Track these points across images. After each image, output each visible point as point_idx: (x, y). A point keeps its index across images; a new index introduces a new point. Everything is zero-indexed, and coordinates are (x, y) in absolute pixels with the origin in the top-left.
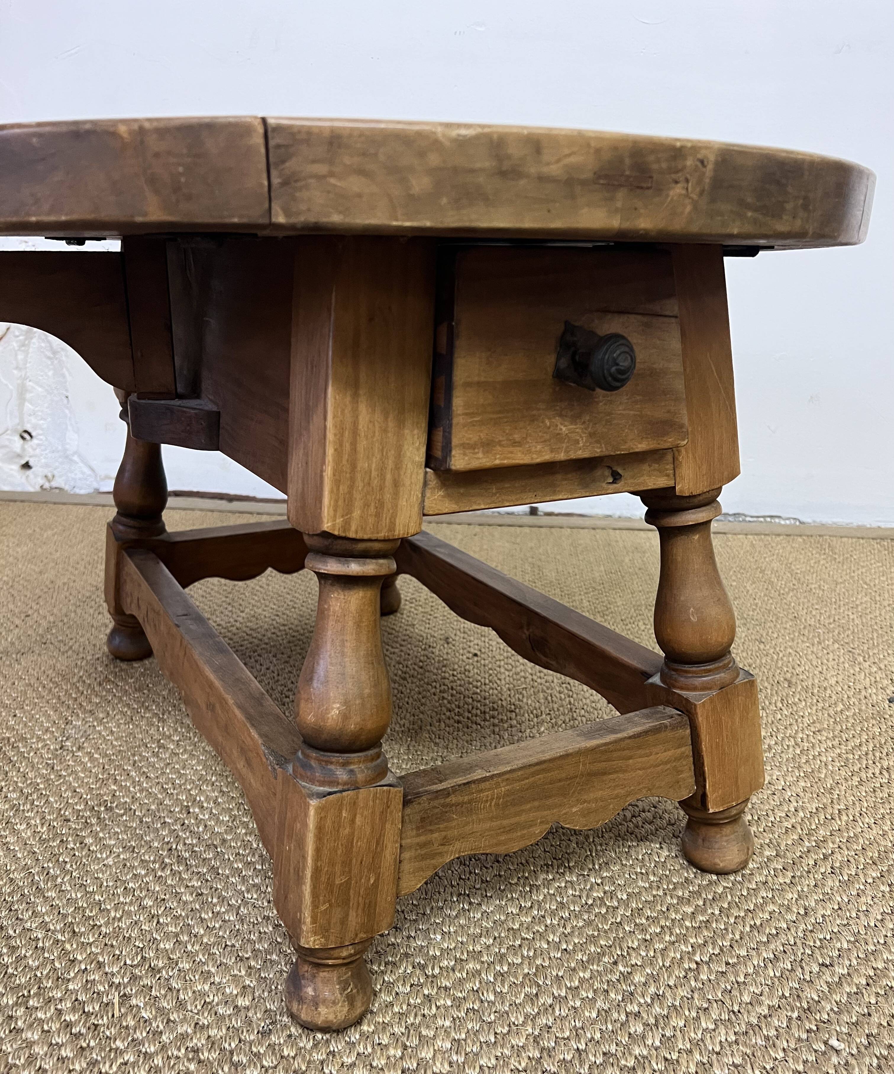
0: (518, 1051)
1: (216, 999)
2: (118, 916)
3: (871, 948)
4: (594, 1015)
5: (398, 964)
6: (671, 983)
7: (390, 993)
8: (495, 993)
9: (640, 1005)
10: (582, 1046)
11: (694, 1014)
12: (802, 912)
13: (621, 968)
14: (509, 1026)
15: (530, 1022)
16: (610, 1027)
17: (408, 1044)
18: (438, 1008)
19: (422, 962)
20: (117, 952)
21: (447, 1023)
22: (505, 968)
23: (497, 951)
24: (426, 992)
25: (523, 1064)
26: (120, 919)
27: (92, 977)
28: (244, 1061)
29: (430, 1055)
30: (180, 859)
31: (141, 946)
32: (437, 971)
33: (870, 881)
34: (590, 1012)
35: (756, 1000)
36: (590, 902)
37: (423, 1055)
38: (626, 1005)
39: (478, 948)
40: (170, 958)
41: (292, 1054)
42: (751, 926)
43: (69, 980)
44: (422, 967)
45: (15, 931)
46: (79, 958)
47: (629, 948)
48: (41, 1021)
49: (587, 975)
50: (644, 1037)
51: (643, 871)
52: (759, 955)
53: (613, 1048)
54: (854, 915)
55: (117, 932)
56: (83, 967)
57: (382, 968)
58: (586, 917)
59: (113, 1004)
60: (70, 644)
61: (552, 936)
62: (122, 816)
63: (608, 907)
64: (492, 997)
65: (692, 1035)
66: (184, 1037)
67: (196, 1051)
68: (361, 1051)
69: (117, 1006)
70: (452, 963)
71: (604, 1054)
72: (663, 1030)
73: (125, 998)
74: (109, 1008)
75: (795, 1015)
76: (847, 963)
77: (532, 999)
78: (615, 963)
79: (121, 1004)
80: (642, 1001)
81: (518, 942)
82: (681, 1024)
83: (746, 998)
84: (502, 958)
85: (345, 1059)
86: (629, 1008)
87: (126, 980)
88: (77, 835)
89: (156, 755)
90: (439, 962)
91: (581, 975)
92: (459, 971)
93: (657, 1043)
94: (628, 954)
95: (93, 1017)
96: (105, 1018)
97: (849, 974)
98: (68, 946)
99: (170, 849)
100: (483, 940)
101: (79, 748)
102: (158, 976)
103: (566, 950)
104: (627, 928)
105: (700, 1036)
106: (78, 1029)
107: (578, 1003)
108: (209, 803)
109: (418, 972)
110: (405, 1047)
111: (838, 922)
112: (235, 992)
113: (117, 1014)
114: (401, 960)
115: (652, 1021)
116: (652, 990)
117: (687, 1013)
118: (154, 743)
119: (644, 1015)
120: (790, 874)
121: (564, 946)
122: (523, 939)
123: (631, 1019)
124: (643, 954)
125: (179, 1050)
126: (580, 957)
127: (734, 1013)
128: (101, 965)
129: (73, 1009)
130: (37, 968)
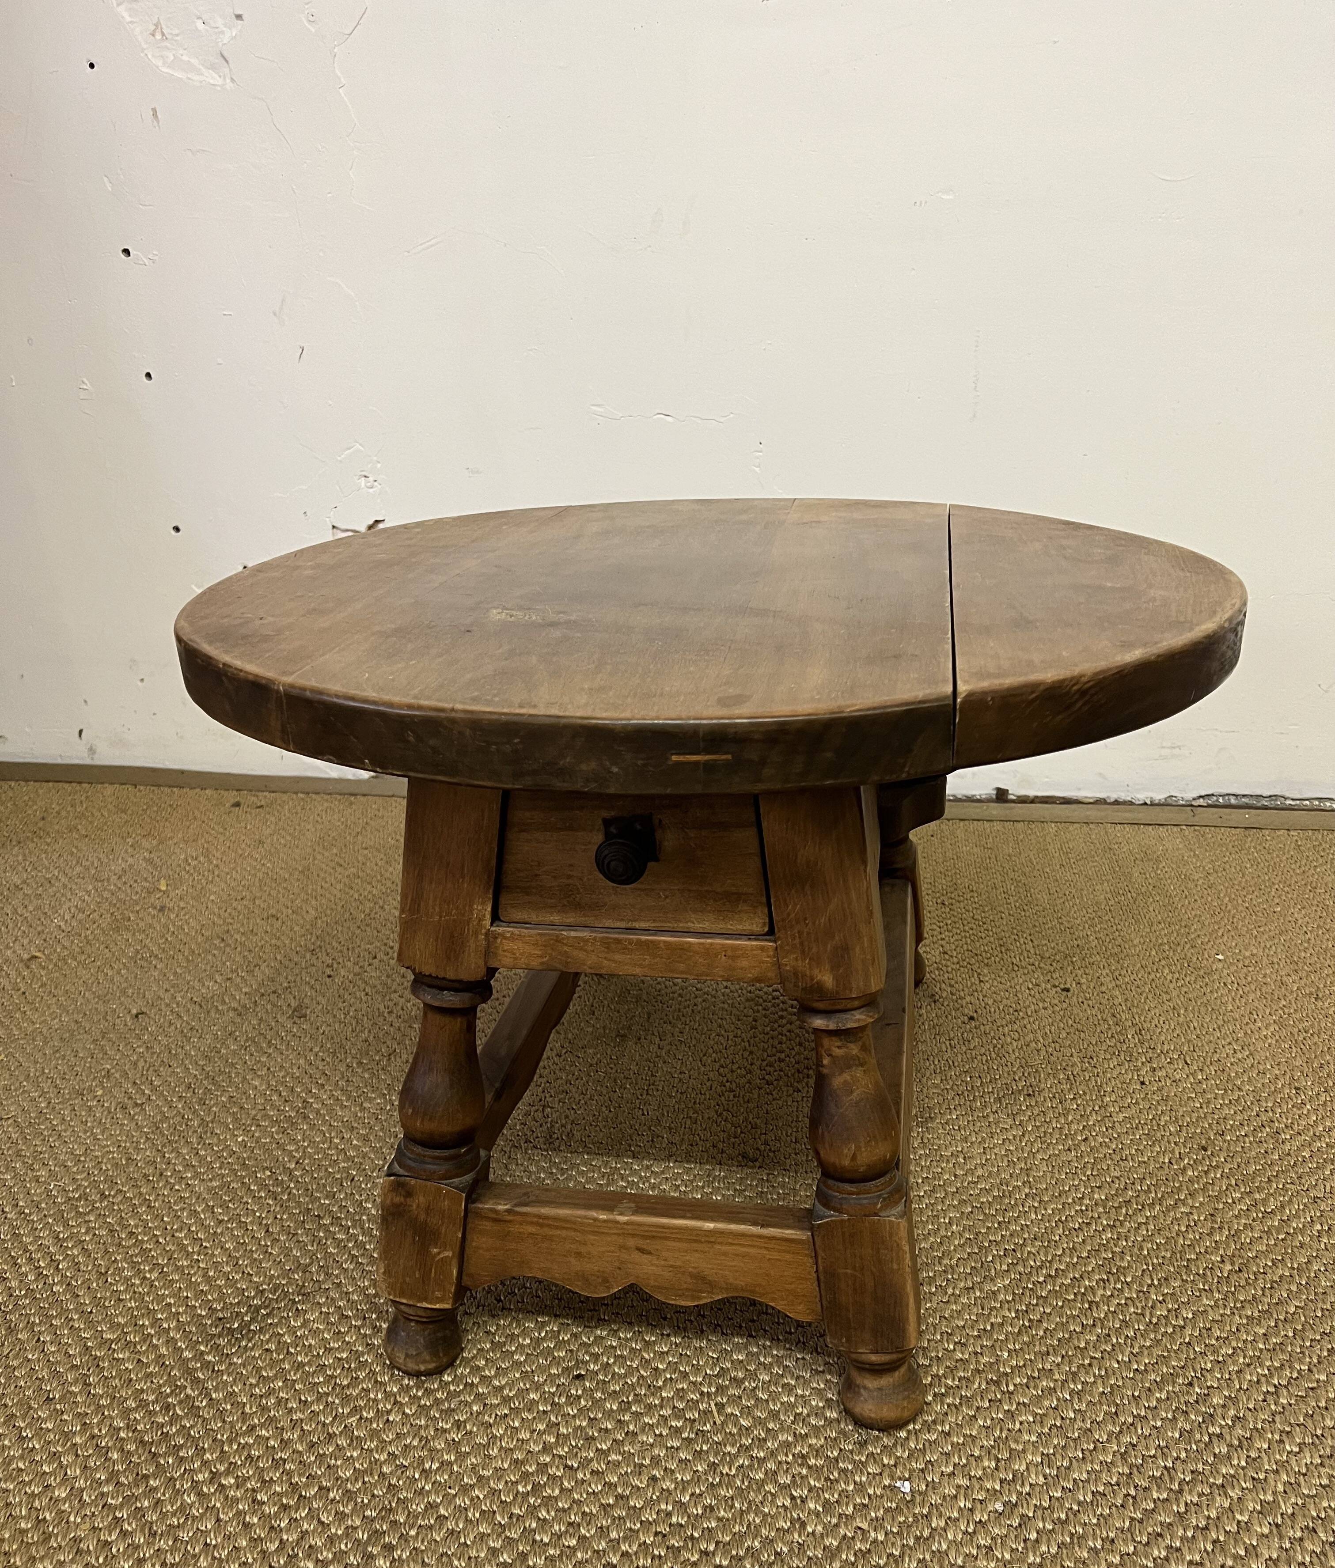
4: (1177, 1435)
5: (971, 1379)
6: (1251, 1406)
7: (970, 1407)
8: (1075, 1411)
9: (1221, 1426)
11: (1277, 1437)
13: (1198, 1390)
14: (1094, 1442)
15: (1114, 1440)
16: (1194, 1447)
18: (1021, 1423)
19: (995, 1378)
22: (1080, 1387)
23: (1068, 1369)
24: (1006, 1408)
28: (850, 1468)
32: (1011, 1388)
34: (1173, 1432)
36: (1154, 1320)
38: (1207, 1427)
39: (1048, 1366)
44: (997, 1383)
47: (1202, 1369)
48: (651, 1426)
49: (1164, 1396)
50: (1229, 1458)
51: (1206, 1288)
53: (1200, 1467)
57: (957, 1383)
58: (1152, 1336)
59: (711, 1412)
61: (1121, 1356)
63: (1174, 1327)
64: (1072, 1415)
65: (1278, 1457)
66: (788, 1445)
69: (715, 1414)
70: (1025, 1381)
72: (1247, 1451)
74: (709, 1415)
79: (719, 1412)
80: (1223, 1423)
81: (1087, 1362)
82: (1265, 1446)
84: (1074, 1376)
86: (1212, 1429)
90: (1012, 1379)
91: (1158, 1395)
92: (1034, 1389)
95: (697, 1423)
96: (708, 1425)
100: (1051, 1358)
103: (1137, 1370)
105: (1285, 1458)
106: (687, 1434)
107: (1159, 1424)
109: (993, 1388)
112: (821, 1405)
113: (718, 1422)
115: (1236, 1443)
116: (1233, 1412)
117: (1270, 1436)
119: (1228, 1437)
121: (1136, 1366)
122: (1092, 1358)
123: (1215, 1439)
129: (677, 1417)
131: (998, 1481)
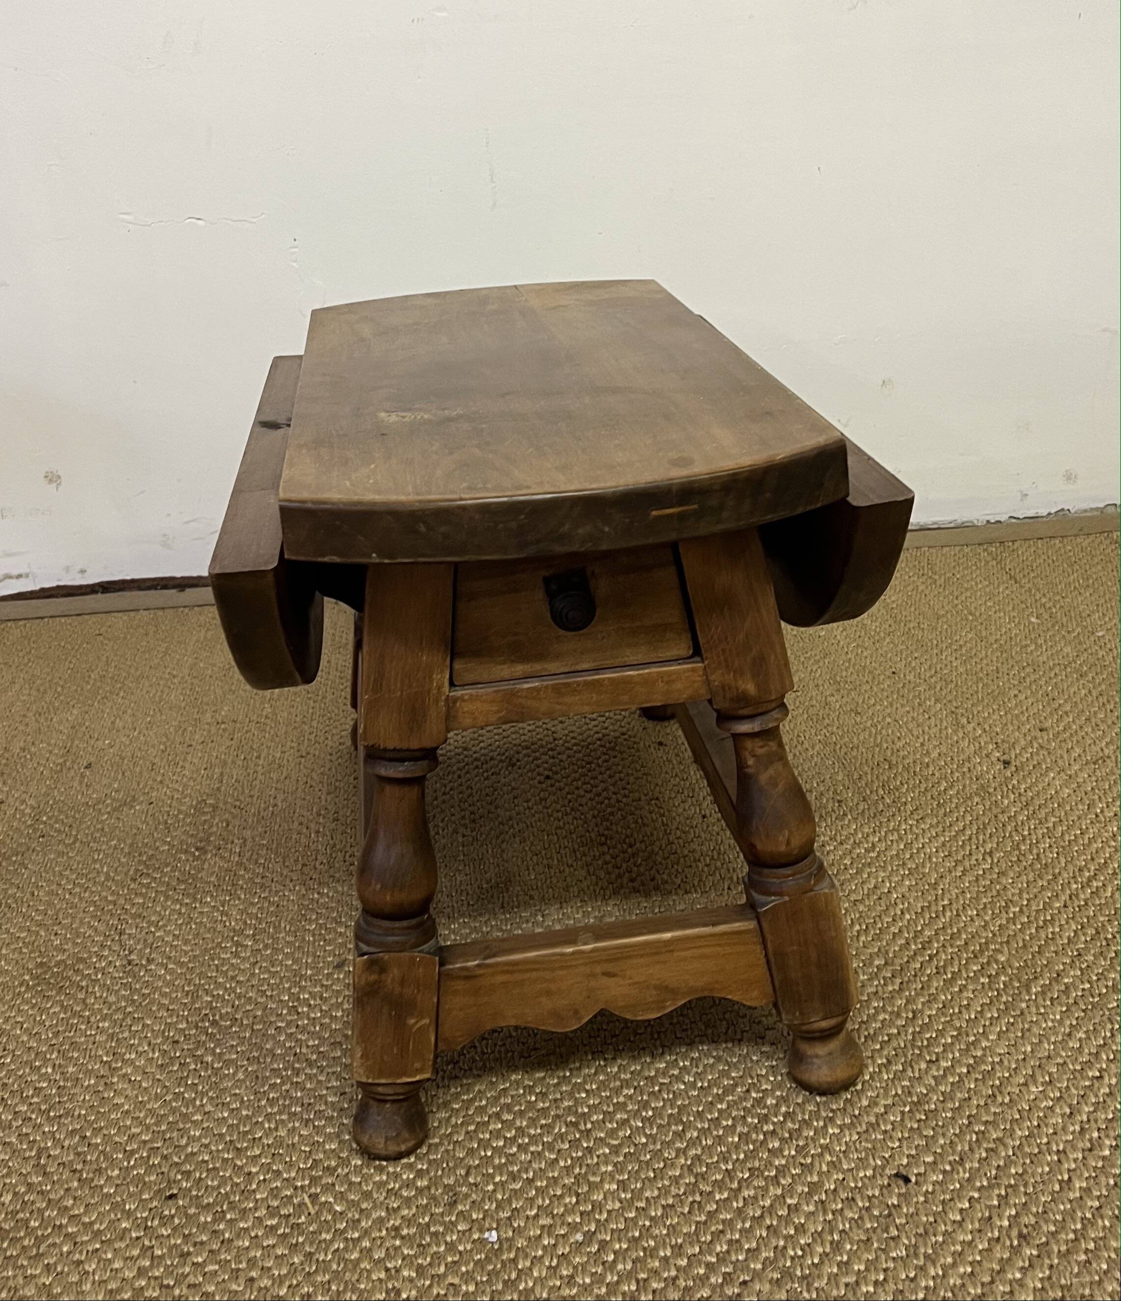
0: (676, 1180)
1: (397, 1186)
2: (273, 1126)
3: (972, 1038)
4: (736, 1139)
8: (646, 1136)
9: (774, 1124)
10: (730, 1167)
12: (910, 1015)
13: (754, 1095)
14: (664, 1160)
15: (681, 1155)
17: (580, 1191)
18: (598, 1157)
19: (574, 1120)
20: (288, 1159)
21: (610, 1168)
22: (650, 1113)
25: (682, 1190)
26: (276, 1129)
27: (275, 1185)
29: (601, 1197)
30: (310, 1063)
31: (307, 1149)
32: (589, 1126)
33: (972, 974)
34: (732, 1137)
35: (873, 1103)
37: (595, 1198)
38: (762, 1126)
40: (339, 1157)
41: (481, 1216)
42: (866, 1037)
43: (254, 1191)
45: (180, 1158)
46: (254, 1170)
47: (758, 1075)
48: (246, 1230)
49: (724, 1106)
52: (874, 1062)
54: (957, 1010)
55: (279, 1142)
56: (262, 1178)
59: (305, 1204)
60: (74, 833)
61: (687, 1077)
62: (231, 1027)
64: (644, 1140)
66: (381, 1221)
67: (397, 1229)
68: (540, 1203)
69: (309, 1205)
70: (601, 1117)
71: (749, 1169)
73: (314, 1197)
74: (303, 1207)
75: (907, 1109)
76: (951, 1056)
77: (679, 1135)
78: (748, 1091)
79: (312, 1203)
80: (776, 1120)
83: (865, 1103)
84: (645, 1105)
85: (528, 1213)
86: (765, 1128)
87: (307, 1182)
88: (194, 1056)
89: (236, 955)
90: (590, 1117)
91: (719, 1106)
92: (610, 1122)
93: (793, 1153)
94: (758, 1081)
95: (292, 1218)
97: (952, 1066)
98: (239, 1163)
99: (295, 1054)
100: (625, 1092)
101: (149, 961)
102: (336, 1174)
104: (755, 1058)
106: (282, 1230)
108: (315, 1000)
110: (578, 1195)
111: (943, 1020)
112: (411, 1176)
114: (554, 1122)
116: (783, 1109)
118: (228, 942)
119: (780, 1132)
120: (898, 981)
121: (700, 1085)
122: (662, 1084)
123: (769, 1136)
124: (772, 1079)
125: (380, 1231)
126: (715, 1091)
127: (855, 1116)
128: (278, 1173)
129: (272, 1216)
130: (219, 1187)
131: (578, 1214)
